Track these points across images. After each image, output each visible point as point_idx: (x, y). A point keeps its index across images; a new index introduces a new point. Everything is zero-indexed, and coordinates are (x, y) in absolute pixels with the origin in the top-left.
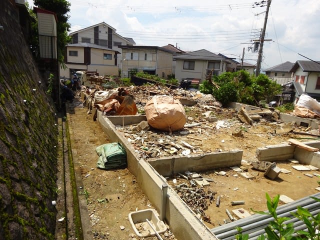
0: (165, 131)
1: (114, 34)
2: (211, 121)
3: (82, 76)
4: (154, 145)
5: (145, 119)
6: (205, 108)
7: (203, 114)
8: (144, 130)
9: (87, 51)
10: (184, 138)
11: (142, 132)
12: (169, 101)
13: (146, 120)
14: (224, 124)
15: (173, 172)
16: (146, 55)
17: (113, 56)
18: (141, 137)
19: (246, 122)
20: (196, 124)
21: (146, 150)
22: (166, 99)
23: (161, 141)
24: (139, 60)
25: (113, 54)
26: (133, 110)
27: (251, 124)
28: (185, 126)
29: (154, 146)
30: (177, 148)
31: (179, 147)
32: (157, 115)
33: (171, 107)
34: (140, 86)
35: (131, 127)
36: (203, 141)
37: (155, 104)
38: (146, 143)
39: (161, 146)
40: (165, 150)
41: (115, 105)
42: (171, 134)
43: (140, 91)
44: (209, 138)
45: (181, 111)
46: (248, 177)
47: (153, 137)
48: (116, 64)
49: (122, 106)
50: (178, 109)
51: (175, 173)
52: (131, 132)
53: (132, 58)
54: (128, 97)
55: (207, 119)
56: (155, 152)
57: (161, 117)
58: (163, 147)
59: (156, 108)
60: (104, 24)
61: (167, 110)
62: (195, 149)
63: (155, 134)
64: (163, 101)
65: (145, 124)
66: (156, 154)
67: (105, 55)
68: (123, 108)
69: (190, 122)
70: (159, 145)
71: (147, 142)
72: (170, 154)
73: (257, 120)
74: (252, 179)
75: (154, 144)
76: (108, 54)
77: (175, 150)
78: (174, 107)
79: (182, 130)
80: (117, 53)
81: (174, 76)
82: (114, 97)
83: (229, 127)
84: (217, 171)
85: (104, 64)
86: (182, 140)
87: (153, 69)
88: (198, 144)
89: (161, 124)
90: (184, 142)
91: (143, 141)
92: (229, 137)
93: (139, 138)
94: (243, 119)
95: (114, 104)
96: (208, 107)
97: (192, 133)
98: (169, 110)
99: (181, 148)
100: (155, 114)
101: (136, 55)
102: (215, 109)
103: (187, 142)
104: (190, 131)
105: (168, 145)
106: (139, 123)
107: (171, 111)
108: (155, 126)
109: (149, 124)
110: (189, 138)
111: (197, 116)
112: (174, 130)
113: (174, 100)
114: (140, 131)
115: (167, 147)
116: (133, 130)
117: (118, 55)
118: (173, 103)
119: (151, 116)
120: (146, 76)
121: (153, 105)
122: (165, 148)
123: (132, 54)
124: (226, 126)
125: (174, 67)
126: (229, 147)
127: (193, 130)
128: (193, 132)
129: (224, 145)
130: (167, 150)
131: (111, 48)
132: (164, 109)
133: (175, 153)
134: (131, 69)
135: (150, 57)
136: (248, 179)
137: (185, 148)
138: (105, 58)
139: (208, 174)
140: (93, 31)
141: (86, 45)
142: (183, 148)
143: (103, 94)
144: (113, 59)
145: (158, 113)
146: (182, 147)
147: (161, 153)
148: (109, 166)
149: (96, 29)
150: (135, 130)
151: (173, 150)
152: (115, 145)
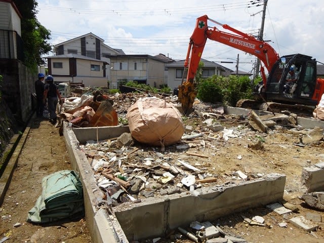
0: (155, 147)
1: (102, 45)
2: (216, 130)
3: (66, 88)
4: (136, 169)
5: (127, 130)
6: (205, 115)
7: (204, 122)
8: (125, 145)
9: (73, 62)
10: (183, 155)
11: (123, 148)
12: (160, 105)
13: (129, 132)
14: (233, 133)
15: (167, 227)
16: (135, 64)
17: (101, 67)
18: (118, 156)
19: (260, 130)
20: (197, 135)
21: (123, 179)
22: (156, 103)
23: (148, 163)
24: (128, 70)
25: (102, 65)
26: (112, 120)
27: (266, 132)
28: (183, 137)
29: (136, 172)
30: (173, 173)
31: (176, 170)
32: (143, 124)
33: (162, 112)
34: (126, 93)
35: (109, 143)
36: (210, 158)
37: (140, 109)
38: (124, 166)
39: (147, 171)
40: (155, 177)
41: (88, 113)
42: (163, 149)
43: (127, 99)
44: (218, 153)
45: (176, 117)
46: (307, 227)
47: (137, 155)
48: (105, 75)
49: (98, 115)
50: (172, 115)
51: (171, 227)
52: (107, 149)
53: (121, 68)
54: (104, 102)
55: (210, 128)
56: (137, 182)
57: (149, 125)
58: (150, 172)
59: (142, 114)
60: (91, 35)
61: (157, 116)
62: (201, 173)
63: (141, 152)
64: (151, 105)
65: (127, 137)
66: (140, 186)
67: (93, 66)
68: (99, 117)
69: (189, 132)
70: (145, 170)
71: (127, 164)
72: (163, 184)
73: (271, 127)
74: (314, 230)
75: (136, 167)
76: (96, 66)
77: (171, 177)
78: (167, 112)
79: (179, 143)
80: (105, 64)
81: (166, 86)
82: (89, 103)
83: (240, 137)
84: (247, 217)
85: (92, 76)
86: (180, 159)
87: (144, 78)
88: (204, 164)
89: (148, 137)
90: (183, 162)
91: (120, 164)
92: (245, 150)
93: (114, 159)
94: (255, 126)
95: (86, 112)
96: (208, 114)
97: (193, 147)
98: (159, 117)
99: (179, 173)
100: (141, 122)
101: (125, 65)
102: (216, 116)
103: (187, 161)
104: (191, 145)
105: (158, 168)
106: (119, 136)
107: (163, 118)
108: (140, 139)
109: (132, 137)
110: (189, 155)
111: (197, 125)
112: (167, 143)
113: (167, 104)
114: (120, 147)
115: (157, 172)
116: (111, 147)
117: (107, 66)
118: (165, 107)
119: (135, 126)
120: (135, 85)
121: (137, 110)
122: (154, 174)
123: (121, 64)
124: (237, 136)
125: (166, 77)
126: (250, 166)
127: (193, 143)
128: (195, 145)
129: (242, 163)
130: (157, 177)
131: (100, 59)
132: (152, 115)
133: (171, 183)
134: (121, 80)
135: (140, 66)
136: (309, 231)
137: (186, 173)
138: (93, 69)
139: (233, 225)
140: (80, 42)
141: (71, 56)
142: (183, 172)
143: (75, 101)
144: (102, 71)
145: (143, 122)
146: (180, 170)
147: (147, 183)
148: (49, 218)
149: (83, 40)
150: (113, 146)
151: (167, 177)
152: (66, 175)
